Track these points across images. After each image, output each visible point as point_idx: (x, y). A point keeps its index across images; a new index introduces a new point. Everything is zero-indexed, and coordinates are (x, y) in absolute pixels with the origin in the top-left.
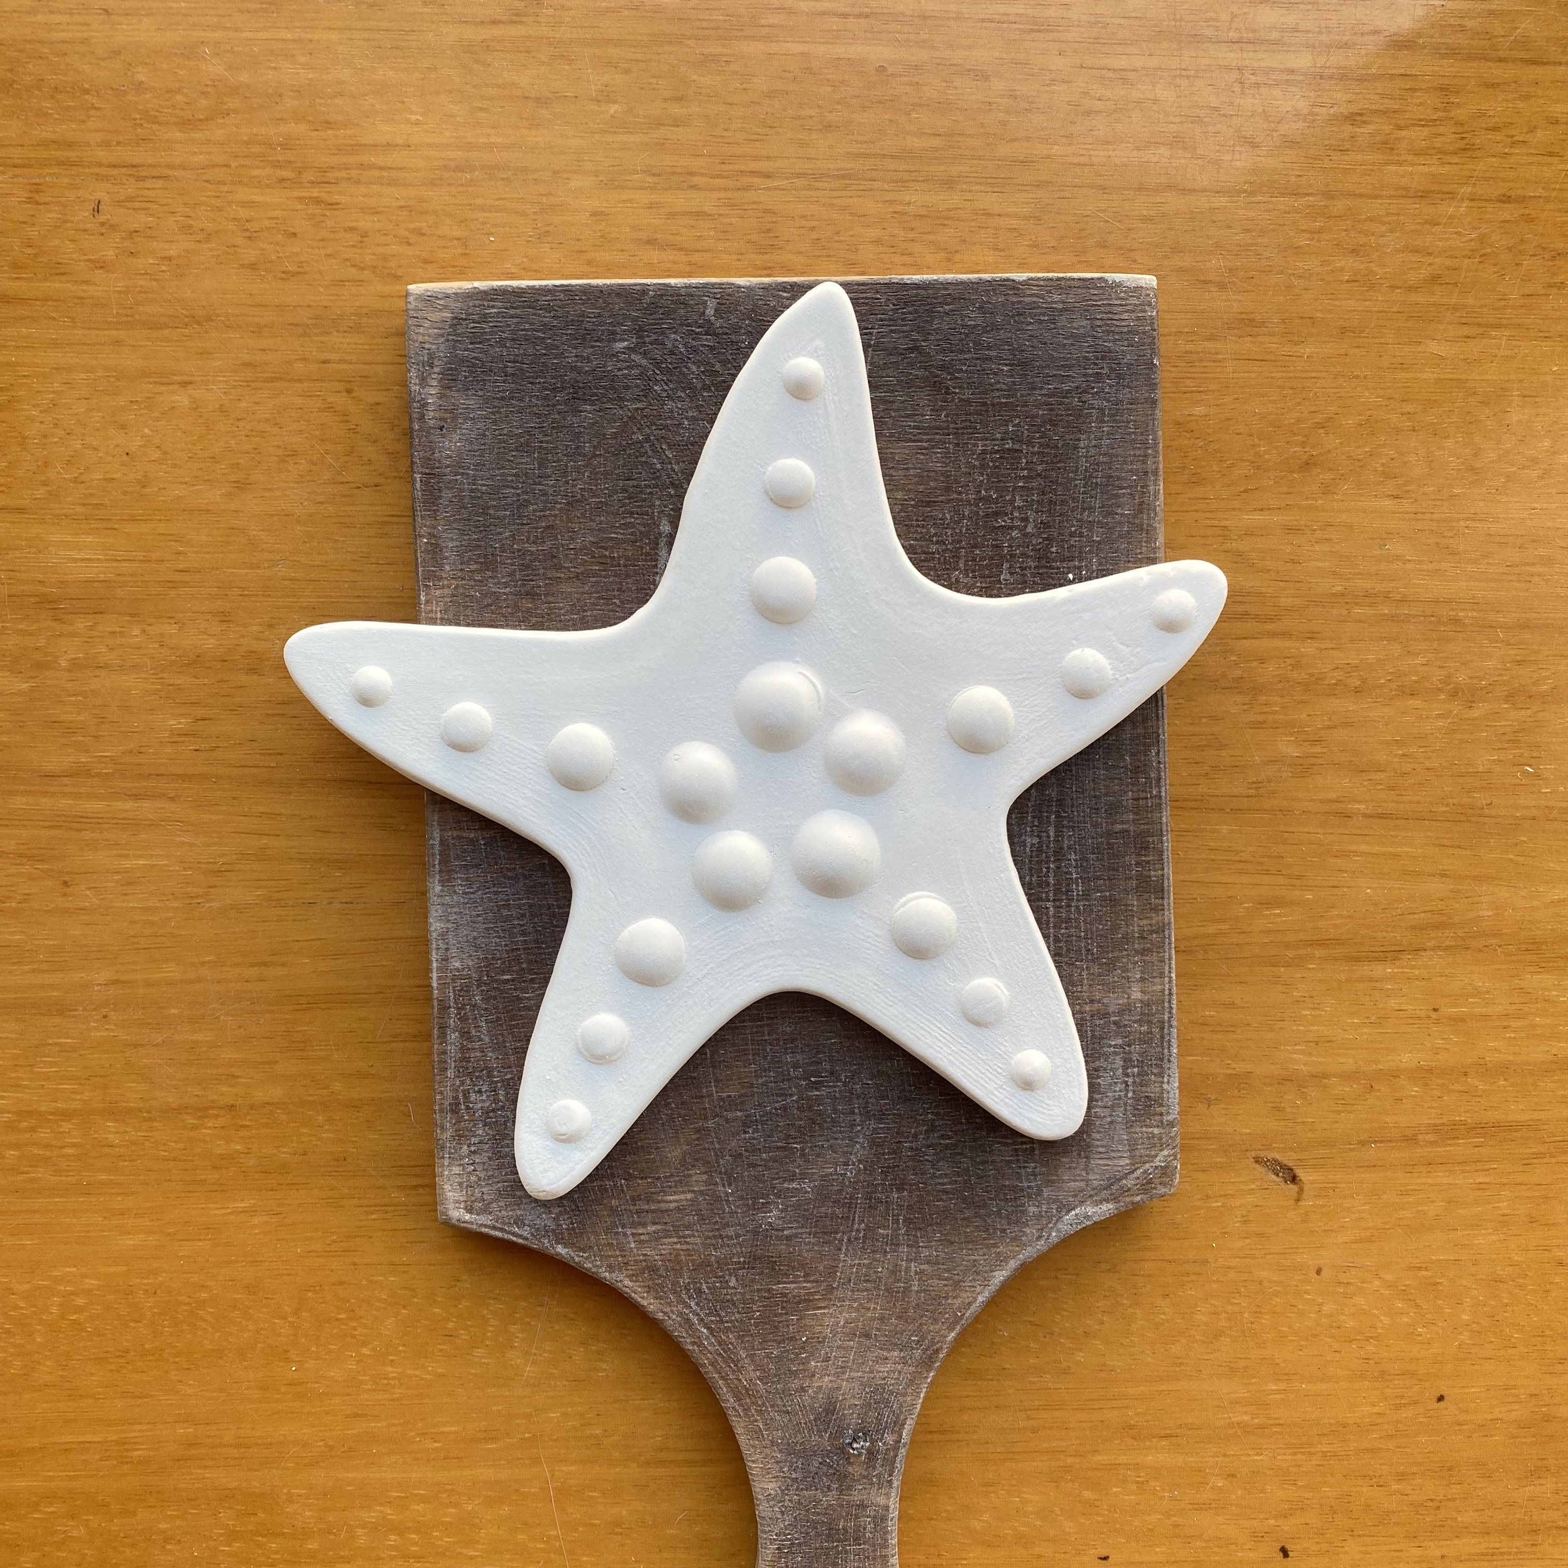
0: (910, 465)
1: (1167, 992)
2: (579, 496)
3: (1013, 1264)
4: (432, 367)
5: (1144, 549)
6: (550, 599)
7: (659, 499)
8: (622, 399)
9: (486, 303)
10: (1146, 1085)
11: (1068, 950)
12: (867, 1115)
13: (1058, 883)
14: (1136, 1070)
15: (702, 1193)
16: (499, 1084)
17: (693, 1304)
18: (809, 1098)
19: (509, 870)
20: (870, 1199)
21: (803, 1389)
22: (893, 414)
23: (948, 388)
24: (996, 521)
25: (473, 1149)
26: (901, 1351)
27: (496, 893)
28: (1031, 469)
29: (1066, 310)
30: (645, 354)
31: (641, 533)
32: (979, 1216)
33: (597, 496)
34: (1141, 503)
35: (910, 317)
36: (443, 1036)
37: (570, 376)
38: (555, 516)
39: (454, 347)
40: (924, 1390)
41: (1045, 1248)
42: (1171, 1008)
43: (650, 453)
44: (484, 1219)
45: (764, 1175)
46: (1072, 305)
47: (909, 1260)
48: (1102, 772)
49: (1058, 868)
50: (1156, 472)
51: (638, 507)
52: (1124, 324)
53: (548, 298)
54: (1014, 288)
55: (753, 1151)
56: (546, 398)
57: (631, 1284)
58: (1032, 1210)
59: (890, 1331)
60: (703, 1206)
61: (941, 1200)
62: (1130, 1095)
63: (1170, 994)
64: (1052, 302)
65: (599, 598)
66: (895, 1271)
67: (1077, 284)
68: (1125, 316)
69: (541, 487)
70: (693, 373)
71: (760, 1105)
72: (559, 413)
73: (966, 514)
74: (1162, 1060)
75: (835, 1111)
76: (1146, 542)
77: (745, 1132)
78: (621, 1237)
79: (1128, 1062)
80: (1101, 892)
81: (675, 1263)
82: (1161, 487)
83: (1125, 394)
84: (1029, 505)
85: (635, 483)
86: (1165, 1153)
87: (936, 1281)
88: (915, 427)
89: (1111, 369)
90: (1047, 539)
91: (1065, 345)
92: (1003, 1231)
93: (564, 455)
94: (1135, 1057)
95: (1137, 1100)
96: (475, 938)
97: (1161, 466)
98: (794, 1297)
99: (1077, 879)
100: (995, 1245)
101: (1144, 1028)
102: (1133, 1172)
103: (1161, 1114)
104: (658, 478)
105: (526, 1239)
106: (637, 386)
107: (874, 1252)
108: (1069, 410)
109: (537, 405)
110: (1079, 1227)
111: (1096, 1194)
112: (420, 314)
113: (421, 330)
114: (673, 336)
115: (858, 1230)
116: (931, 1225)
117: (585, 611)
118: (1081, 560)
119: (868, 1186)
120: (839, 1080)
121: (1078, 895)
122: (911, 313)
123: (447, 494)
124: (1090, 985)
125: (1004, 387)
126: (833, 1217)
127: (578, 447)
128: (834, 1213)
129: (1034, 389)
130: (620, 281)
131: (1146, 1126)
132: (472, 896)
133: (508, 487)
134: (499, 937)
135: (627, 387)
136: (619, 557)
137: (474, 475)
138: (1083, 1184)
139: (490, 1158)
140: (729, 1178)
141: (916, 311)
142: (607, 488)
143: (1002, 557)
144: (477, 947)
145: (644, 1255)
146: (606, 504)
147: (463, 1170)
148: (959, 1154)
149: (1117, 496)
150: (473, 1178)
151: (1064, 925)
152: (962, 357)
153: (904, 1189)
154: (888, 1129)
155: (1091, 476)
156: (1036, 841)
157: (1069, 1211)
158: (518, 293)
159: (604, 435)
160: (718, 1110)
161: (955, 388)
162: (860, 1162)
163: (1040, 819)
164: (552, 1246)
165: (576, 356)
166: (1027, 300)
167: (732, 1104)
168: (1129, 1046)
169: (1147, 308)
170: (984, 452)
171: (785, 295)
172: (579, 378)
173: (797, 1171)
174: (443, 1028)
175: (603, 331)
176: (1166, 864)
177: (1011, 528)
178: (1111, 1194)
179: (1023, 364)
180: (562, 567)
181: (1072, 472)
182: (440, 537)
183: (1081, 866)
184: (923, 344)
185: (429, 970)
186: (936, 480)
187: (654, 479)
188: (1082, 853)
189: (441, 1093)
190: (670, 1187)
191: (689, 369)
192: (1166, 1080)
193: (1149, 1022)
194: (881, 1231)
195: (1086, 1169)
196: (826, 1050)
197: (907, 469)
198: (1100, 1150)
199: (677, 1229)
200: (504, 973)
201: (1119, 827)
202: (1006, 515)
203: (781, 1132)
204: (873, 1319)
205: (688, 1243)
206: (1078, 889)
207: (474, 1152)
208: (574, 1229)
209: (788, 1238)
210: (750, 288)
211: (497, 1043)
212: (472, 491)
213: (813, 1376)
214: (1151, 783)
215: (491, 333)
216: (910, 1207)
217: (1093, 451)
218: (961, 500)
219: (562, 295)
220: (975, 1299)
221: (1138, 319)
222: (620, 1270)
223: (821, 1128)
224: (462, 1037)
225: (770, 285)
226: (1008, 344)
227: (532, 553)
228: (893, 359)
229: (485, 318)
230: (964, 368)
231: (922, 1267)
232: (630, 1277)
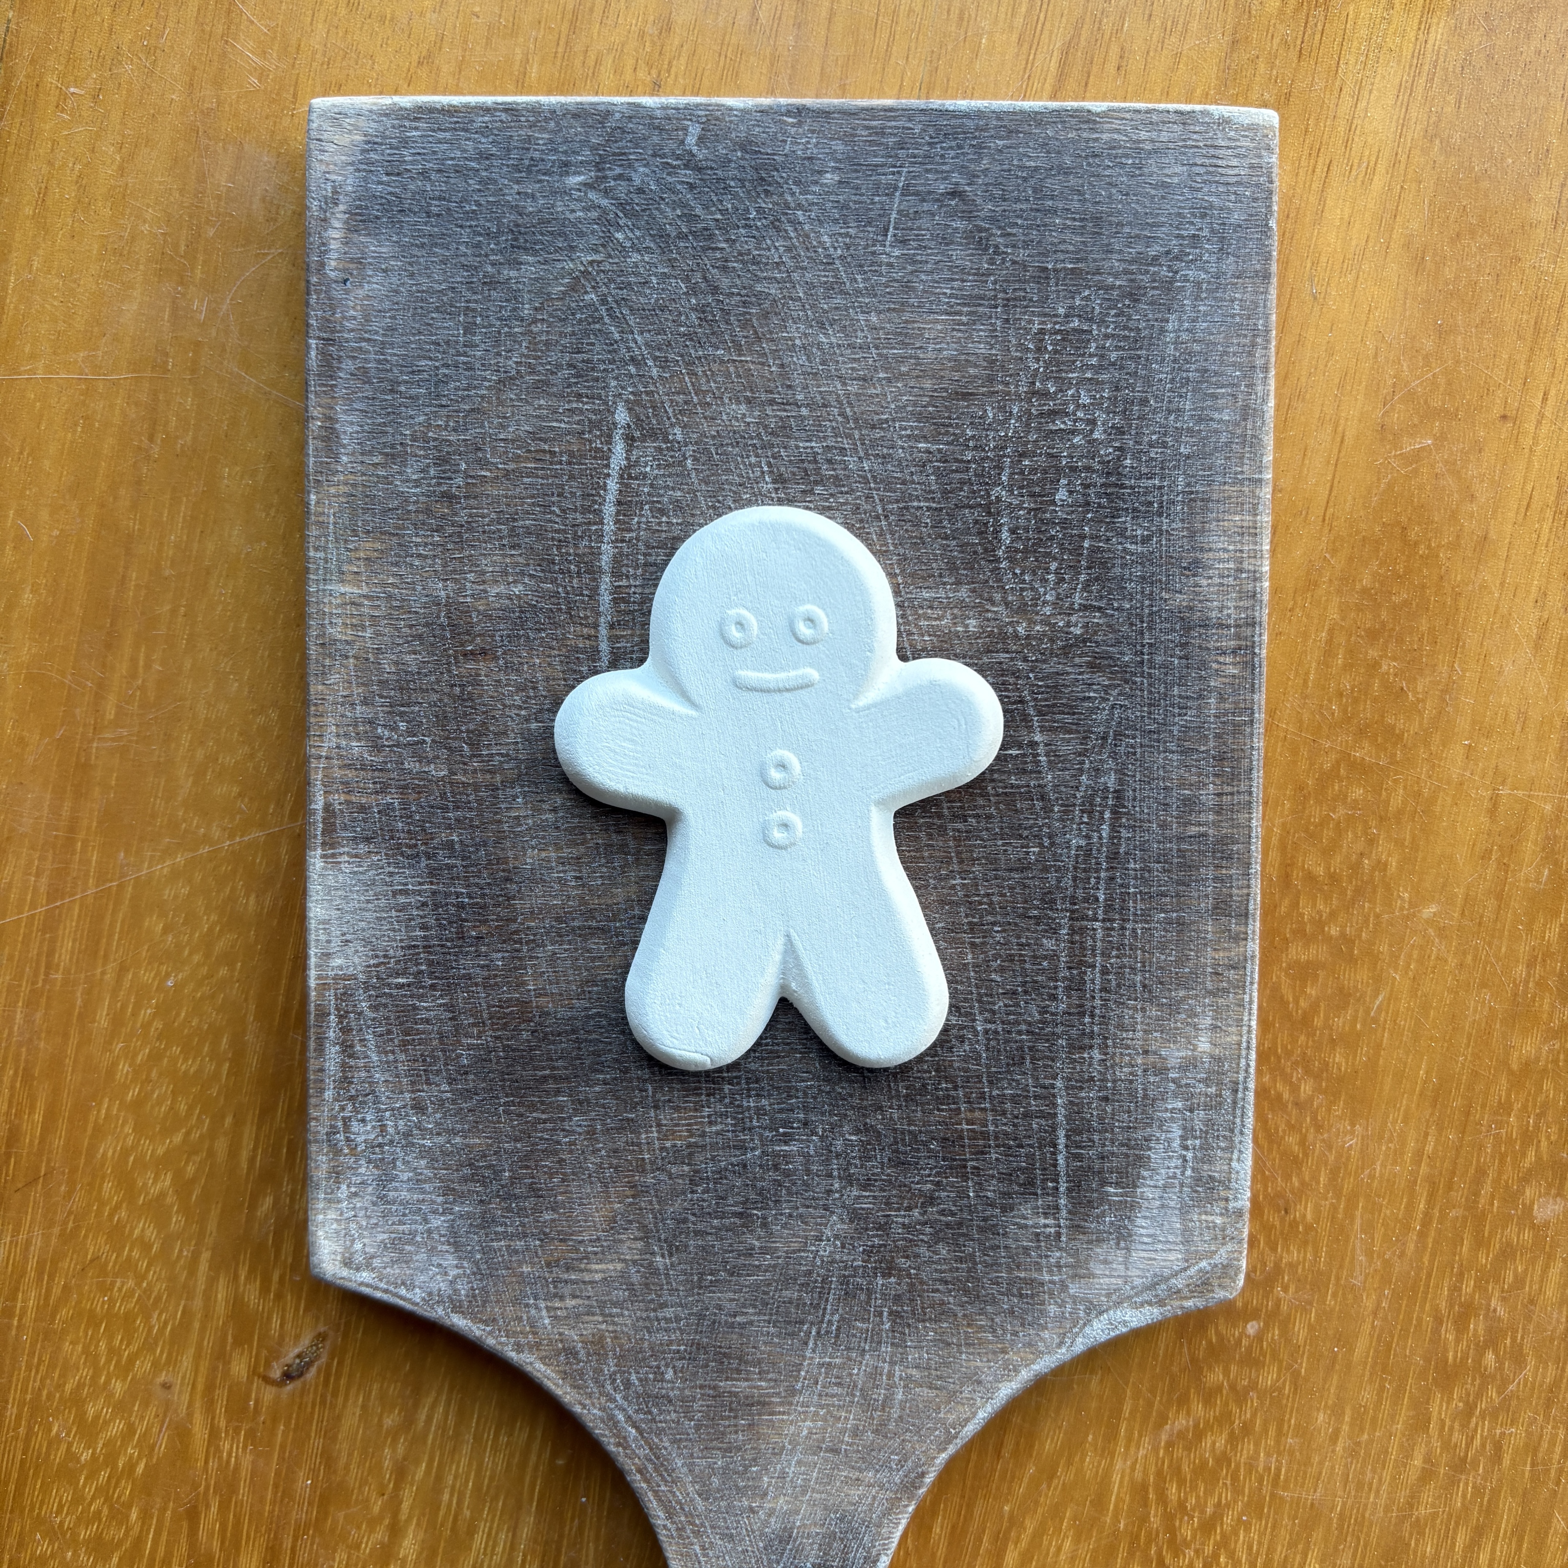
0: (944, 346)
1: (1244, 1045)
2: (514, 372)
3: (1025, 1375)
4: (336, 204)
5: (1246, 468)
6: (472, 502)
7: (616, 378)
8: (572, 248)
9: (407, 124)
10: (1210, 1162)
11: (1119, 986)
12: (849, 1180)
13: (1110, 899)
14: (1198, 1142)
15: (634, 1262)
16: (388, 1114)
17: (618, 1397)
18: (776, 1155)
19: (410, 847)
20: (848, 1284)
21: (752, 1510)
22: (923, 277)
23: (996, 247)
24: (1053, 422)
25: (353, 1190)
26: (877, 1471)
27: (391, 874)
28: (1102, 356)
29: (1155, 151)
30: (606, 192)
31: (590, 421)
32: (986, 1314)
33: (539, 373)
34: (1246, 407)
35: (952, 153)
36: (320, 1049)
37: (509, 218)
38: (483, 397)
39: (365, 179)
40: (904, 1522)
41: (1068, 1357)
42: (1248, 1065)
43: (607, 320)
44: (365, 1276)
45: (713, 1246)
46: (1164, 145)
47: (892, 1363)
48: (1175, 757)
49: (1112, 879)
50: (1266, 369)
51: (588, 388)
52: (1231, 172)
53: (486, 119)
54: (1088, 122)
55: (703, 1215)
56: (478, 245)
57: (543, 1368)
58: (1052, 1309)
59: (864, 1447)
60: (636, 1278)
61: (938, 1291)
62: (1189, 1172)
63: (1248, 1048)
64: (1139, 142)
65: (533, 504)
66: (874, 1374)
67: (1173, 117)
68: (1235, 162)
69: (465, 359)
70: (666, 217)
71: (713, 1159)
72: (493, 264)
73: (1015, 410)
74: (1232, 1131)
75: (808, 1172)
76: (1249, 459)
77: (692, 1192)
78: (533, 1312)
79: (1188, 1132)
80: (1166, 912)
81: (597, 1345)
82: (1272, 388)
83: (1229, 264)
84: (1097, 404)
85: (585, 356)
86: (1229, 1247)
87: (926, 1390)
88: (951, 296)
89: (1212, 231)
90: (1119, 449)
91: (1153, 197)
92: (1015, 1333)
93: (498, 319)
94: (1199, 1125)
95: (1198, 1180)
96: (364, 930)
97: (1273, 360)
98: (747, 1397)
99: (1135, 894)
100: (1004, 1351)
101: (1212, 1090)
102: (1185, 1269)
103: (1227, 1200)
104: (615, 351)
105: (417, 1304)
106: (593, 233)
107: (848, 1349)
108: (1154, 281)
109: (465, 255)
110: (1112, 1334)
111: (1137, 1294)
112: (325, 136)
113: (326, 157)
114: (641, 169)
115: (830, 1322)
116: (924, 1321)
117: (515, 520)
118: (1162, 478)
119: (845, 1268)
120: (815, 1133)
121: (1135, 915)
122: (951, 148)
123: (349, 365)
124: (1145, 1031)
125: (1071, 248)
126: (799, 1304)
127: (514, 309)
128: (800, 1298)
129: (1111, 252)
130: (579, 99)
131: (1206, 1213)
132: (361, 877)
133: (425, 358)
134: (394, 930)
135: (581, 234)
136: (561, 453)
137: (383, 343)
138: (1120, 1281)
139: (374, 1204)
140: (670, 1246)
141: (960, 147)
142: (549, 363)
143: (1059, 470)
144: (367, 942)
145: (560, 1334)
146: (547, 383)
147: (341, 1214)
148: (963, 1235)
149: (1215, 397)
150: (353, 1226)
151: (1114, 953)
152: (1019, 206)
153: (890, 1275)
154: (874, 1197)
155: (1180, 369)
156: (1083, 843)
157: (1101, 1313)
158: (450, 111)
159: (549, 294)
160: (659, 1162)
161: (1006, 246)
162: (836, 1237)
163: (1090, 813)
164: (447, 1314)
165: (519, 193)
166: (1105, 136)
167: (678, 1156)
168: (1191, 1111)
169: (1264, 153)
170: (1042, 332)
171: (790, 120)
172: (520, 222)
173: (757, 1243)
174: (321, 1041)
175: (554, 162)
176: (1253, 882)
177: (1073, 432)
178: (1157, 1296)
179: (1097, 220)
180: (488, 463)
181: (1156, 362)
182: (337, 421)
183: (1142, 877)
184: (967, 188)
185: (305, 968)
186: (976, 366)
187: (610, 352)
188: (1143, 860)
189: (316, 1119)
190: (596, 1253)
191: (662, 212)
192: (1235, 1156)
193: (1219, 1083)
194: (859, 1324)
195: (1126, 1264)
196: (800, 1094)
197: (940, 350)
198: (1146, 1240)
199: (602, 1305)
200: (398, 975)
201: (1193, 830)
202: (1067, 414)
203: (738, 1194)
204: (843, 1431)
205: (614, 1324)
206: (1135, 906)
207: (355, 1194)
208: (474, 1296)
209: (742, 1326)
210: (745, 112)
211: (387, 1062)
212: (379, 362)
213: (765, 1494)
214: (1239, 774)
215: (412, 163)
216: (897, 1298)
217: (1184, 336)
218: (1008, 393)
219: (504, 116)
220: (974, 1414)
221: (1252, 167)
222: (531, 1348)
223: (790, 1193)
224: (344, 1051)
225: (771, 108)
226: (1080, 193)
227: (450, 443)
228: (926, 206)
229: (405, 142)
230: (1019, 222)
231: (909, 1371)
232: (542, 1359)
